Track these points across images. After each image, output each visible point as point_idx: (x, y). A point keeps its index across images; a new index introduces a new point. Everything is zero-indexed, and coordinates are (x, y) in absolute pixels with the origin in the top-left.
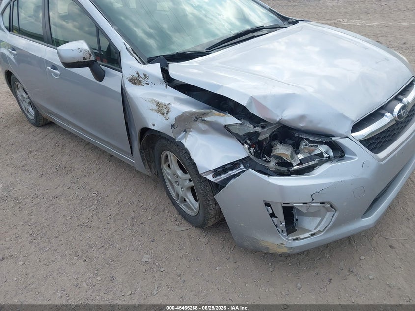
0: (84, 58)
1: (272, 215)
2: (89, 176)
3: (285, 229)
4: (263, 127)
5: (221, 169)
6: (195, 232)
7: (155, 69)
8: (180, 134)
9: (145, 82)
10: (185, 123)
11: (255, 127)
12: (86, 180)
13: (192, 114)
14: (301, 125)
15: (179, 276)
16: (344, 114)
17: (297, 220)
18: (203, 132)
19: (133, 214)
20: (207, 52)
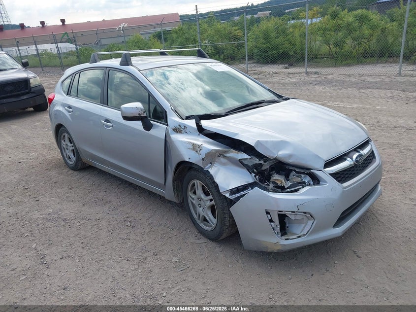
0: (139, 114)
1: (271, 221)
2: (124, 206)
3: (279, 231)
4: (265, 162)
5: (236, 189)
6: (212, 245)
7: (192, 123)
8: (207, 165)
9: (184, 131)
10: (211, 157)
11: (260, 160)
12: (121, 209)
13: (217, 151)
14: (290, 161)
15: (201, 270)
16: (319, 155)
17: (288, 227)
18: (224, 164)
19: (162, 232)
20: (226, 115)
